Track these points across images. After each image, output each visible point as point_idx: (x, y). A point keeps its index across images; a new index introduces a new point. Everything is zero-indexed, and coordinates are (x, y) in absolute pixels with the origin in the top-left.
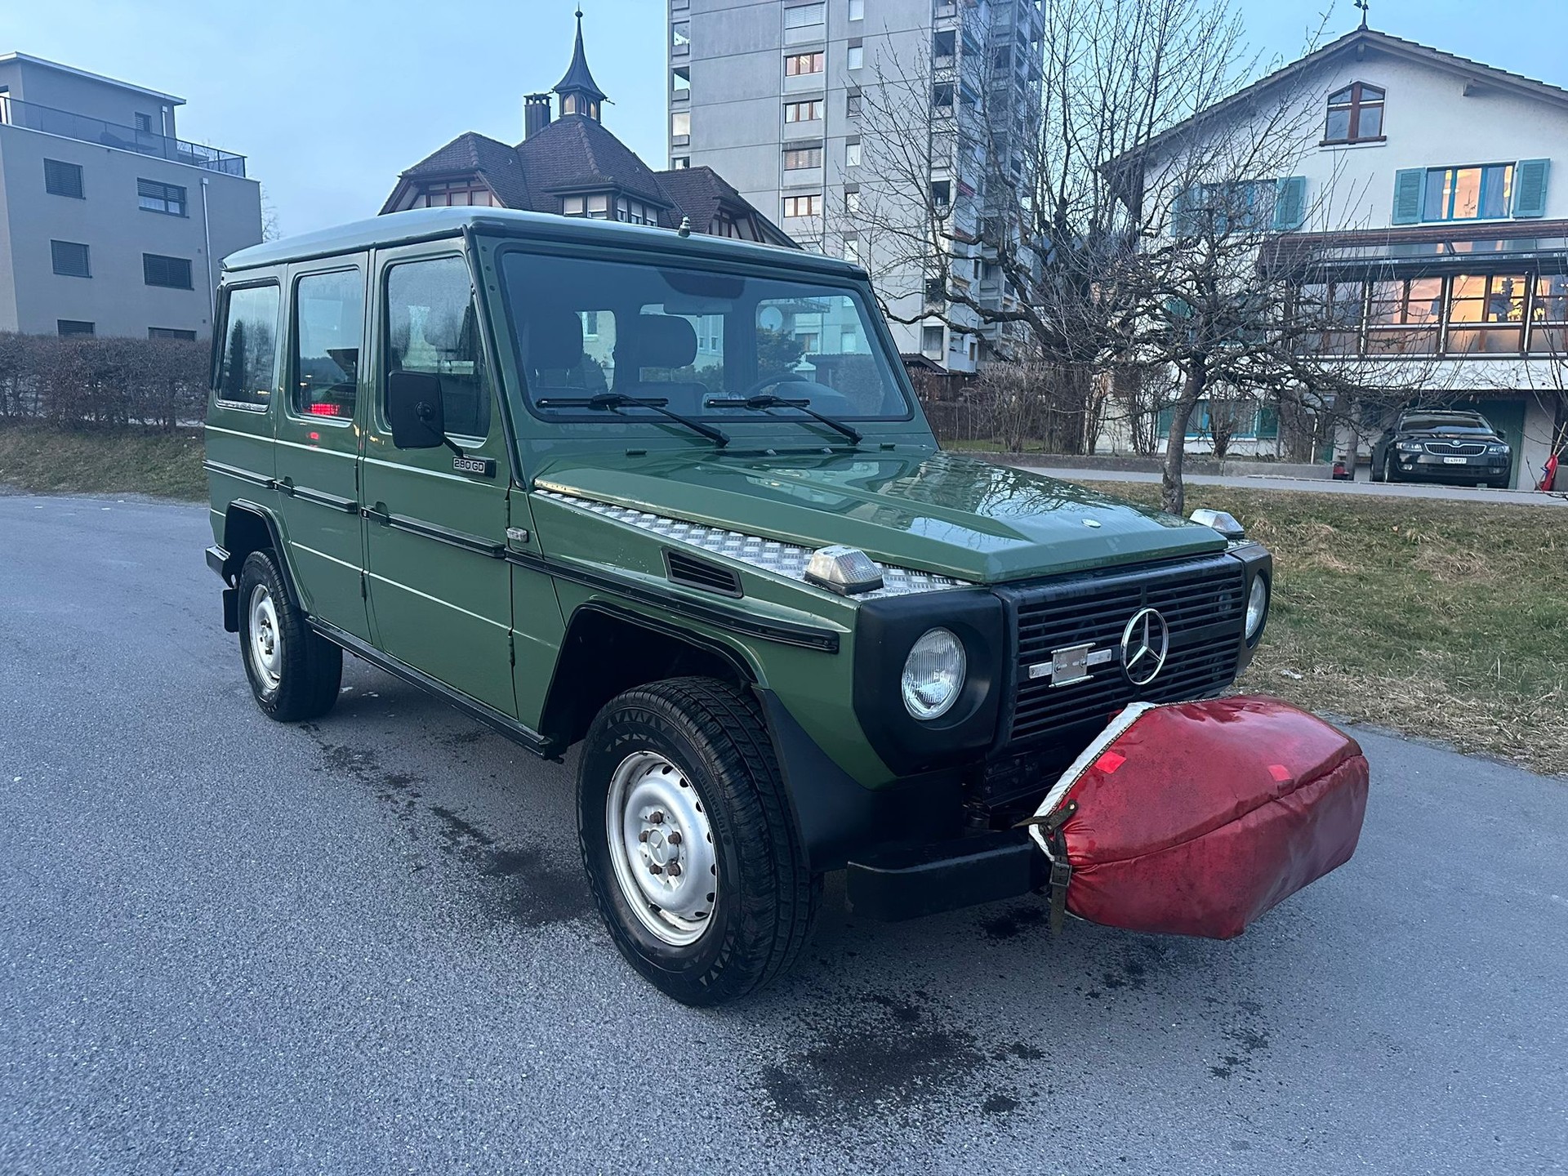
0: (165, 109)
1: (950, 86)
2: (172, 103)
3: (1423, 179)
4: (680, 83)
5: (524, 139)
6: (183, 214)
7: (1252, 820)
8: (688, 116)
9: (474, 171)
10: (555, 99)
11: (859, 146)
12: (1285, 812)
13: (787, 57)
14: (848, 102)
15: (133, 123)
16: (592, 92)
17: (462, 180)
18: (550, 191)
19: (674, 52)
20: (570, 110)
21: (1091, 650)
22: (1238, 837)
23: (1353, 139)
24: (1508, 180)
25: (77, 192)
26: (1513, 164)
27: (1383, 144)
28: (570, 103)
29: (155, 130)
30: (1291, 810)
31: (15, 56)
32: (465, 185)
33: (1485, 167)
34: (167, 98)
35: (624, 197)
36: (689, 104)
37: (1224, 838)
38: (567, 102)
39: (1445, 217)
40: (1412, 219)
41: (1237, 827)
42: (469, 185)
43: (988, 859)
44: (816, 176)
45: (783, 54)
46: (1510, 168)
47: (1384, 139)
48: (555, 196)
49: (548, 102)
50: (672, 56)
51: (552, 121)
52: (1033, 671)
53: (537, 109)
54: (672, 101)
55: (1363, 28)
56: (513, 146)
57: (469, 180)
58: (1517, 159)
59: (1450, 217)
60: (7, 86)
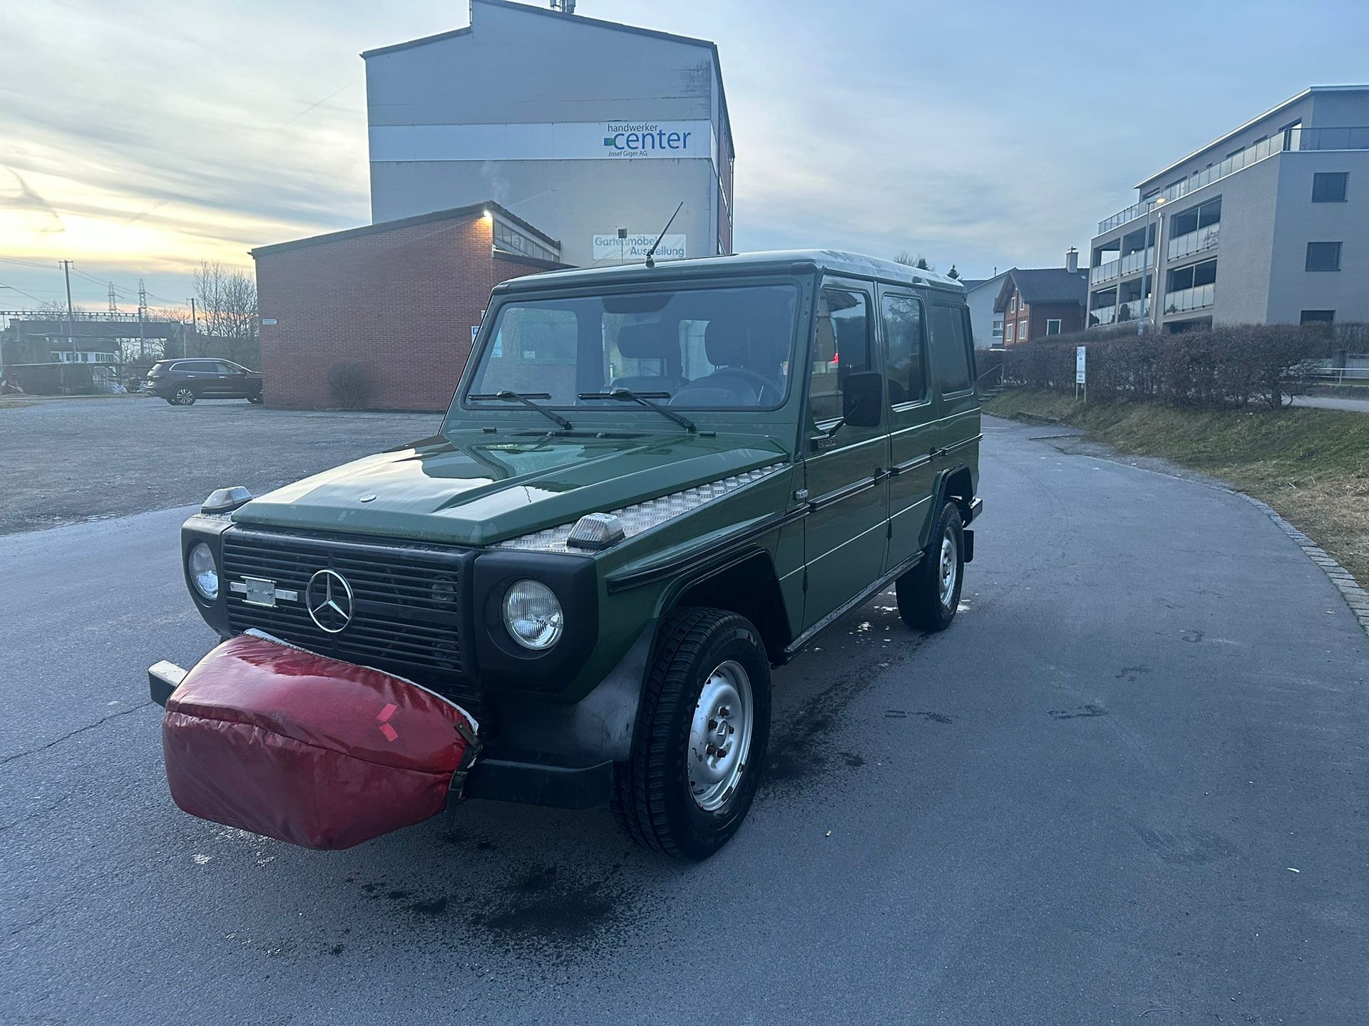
31: (1309, 90)
52: (233, 587)
60: (1301, 118)
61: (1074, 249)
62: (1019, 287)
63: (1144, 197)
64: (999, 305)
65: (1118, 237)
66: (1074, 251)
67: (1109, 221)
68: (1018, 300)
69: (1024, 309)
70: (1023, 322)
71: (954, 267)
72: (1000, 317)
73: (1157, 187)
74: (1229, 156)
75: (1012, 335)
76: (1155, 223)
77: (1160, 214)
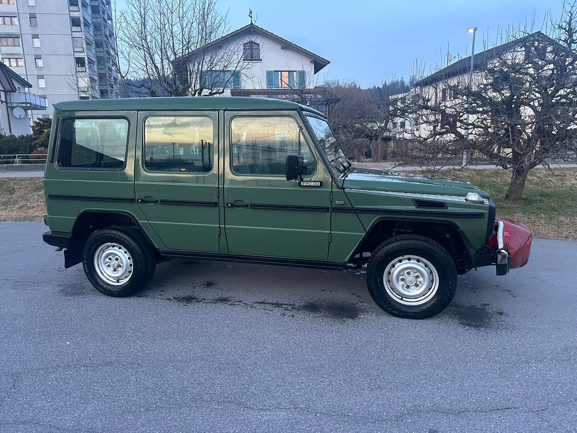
1: (78, 19)
3: (273, 74)
11: (39, 39)
14: (30, 20)
23: (252, 59)
24: (295, 75)
26: (296, 71)
27: (261, 62)
33: (289, 71)
39: (280, 86)
40: (272, 87)
44: (19, 50)
46: (295, 73)
47: (261, 60)
55: (252, 24)
58: (297, 70)
59: (282, 87)
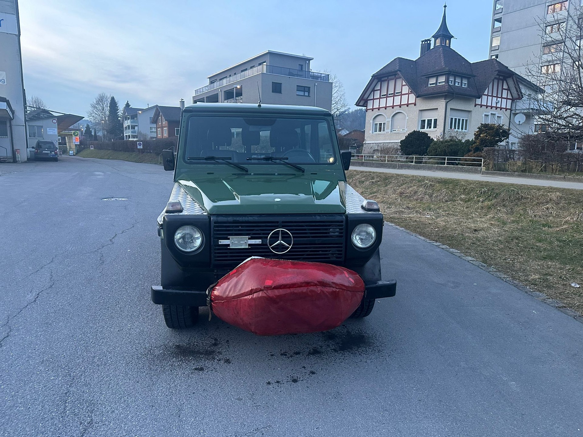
0: (307, 62)
2: (309, 60)
4: (497, 24)
5: (420, 57)
6: (309, 96)
7: (255, 295)
8: (499, 38)
9: (396, 71)
10: (433, 39)
12: (265, 295)
13: (549, 6)
14: (578, 21)
15: (298, 68)
16: (447, 35)
17: (386, 77)
18: (423, 76)
19: (495, 13)
20: (438, 44)
21: (249, 239)
22: (250, 300)
25: (280, 92)
28: (438, 41)
29: (304, 69)
30: (267, 295)
31: (268, 51)
32: (394, 77)
34: (308, 58)
35: (453, 75)
36: (500, 32)
37: (246, 299)
38: (437, 41)
41: (250, 297)
42: (395, 76)
43: (187, 293)
45: (547, 5)
48: (426, 77)
49: (430, 42)
50: (494, 14)
51: (431, 49)
52: (220, 242)
53: (426, 45)
54: (493, 33)
56: (414, 60)
57: (395, 75)
60: (265, 61)
61: (183, 100)
62: (162, 113)
63: (212, 83)
64: (153, 120)
65: (204, 97)
66: (182, 100)
67: (199, 90)
68: (162, 119)
69: (165, 123)
70: (165, 128)
71: (128, 102)
72: (155, 125)
73: (216, 79)
74: (242, 71)
75: (161, 134)
76: (218, 93)
77: (220, 90)
